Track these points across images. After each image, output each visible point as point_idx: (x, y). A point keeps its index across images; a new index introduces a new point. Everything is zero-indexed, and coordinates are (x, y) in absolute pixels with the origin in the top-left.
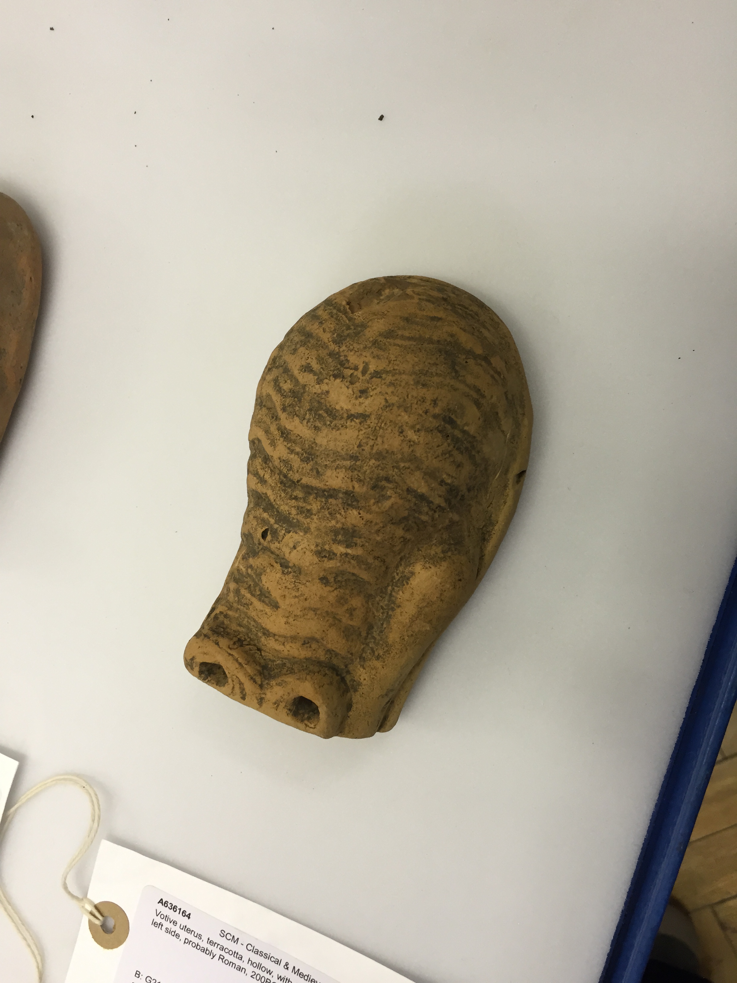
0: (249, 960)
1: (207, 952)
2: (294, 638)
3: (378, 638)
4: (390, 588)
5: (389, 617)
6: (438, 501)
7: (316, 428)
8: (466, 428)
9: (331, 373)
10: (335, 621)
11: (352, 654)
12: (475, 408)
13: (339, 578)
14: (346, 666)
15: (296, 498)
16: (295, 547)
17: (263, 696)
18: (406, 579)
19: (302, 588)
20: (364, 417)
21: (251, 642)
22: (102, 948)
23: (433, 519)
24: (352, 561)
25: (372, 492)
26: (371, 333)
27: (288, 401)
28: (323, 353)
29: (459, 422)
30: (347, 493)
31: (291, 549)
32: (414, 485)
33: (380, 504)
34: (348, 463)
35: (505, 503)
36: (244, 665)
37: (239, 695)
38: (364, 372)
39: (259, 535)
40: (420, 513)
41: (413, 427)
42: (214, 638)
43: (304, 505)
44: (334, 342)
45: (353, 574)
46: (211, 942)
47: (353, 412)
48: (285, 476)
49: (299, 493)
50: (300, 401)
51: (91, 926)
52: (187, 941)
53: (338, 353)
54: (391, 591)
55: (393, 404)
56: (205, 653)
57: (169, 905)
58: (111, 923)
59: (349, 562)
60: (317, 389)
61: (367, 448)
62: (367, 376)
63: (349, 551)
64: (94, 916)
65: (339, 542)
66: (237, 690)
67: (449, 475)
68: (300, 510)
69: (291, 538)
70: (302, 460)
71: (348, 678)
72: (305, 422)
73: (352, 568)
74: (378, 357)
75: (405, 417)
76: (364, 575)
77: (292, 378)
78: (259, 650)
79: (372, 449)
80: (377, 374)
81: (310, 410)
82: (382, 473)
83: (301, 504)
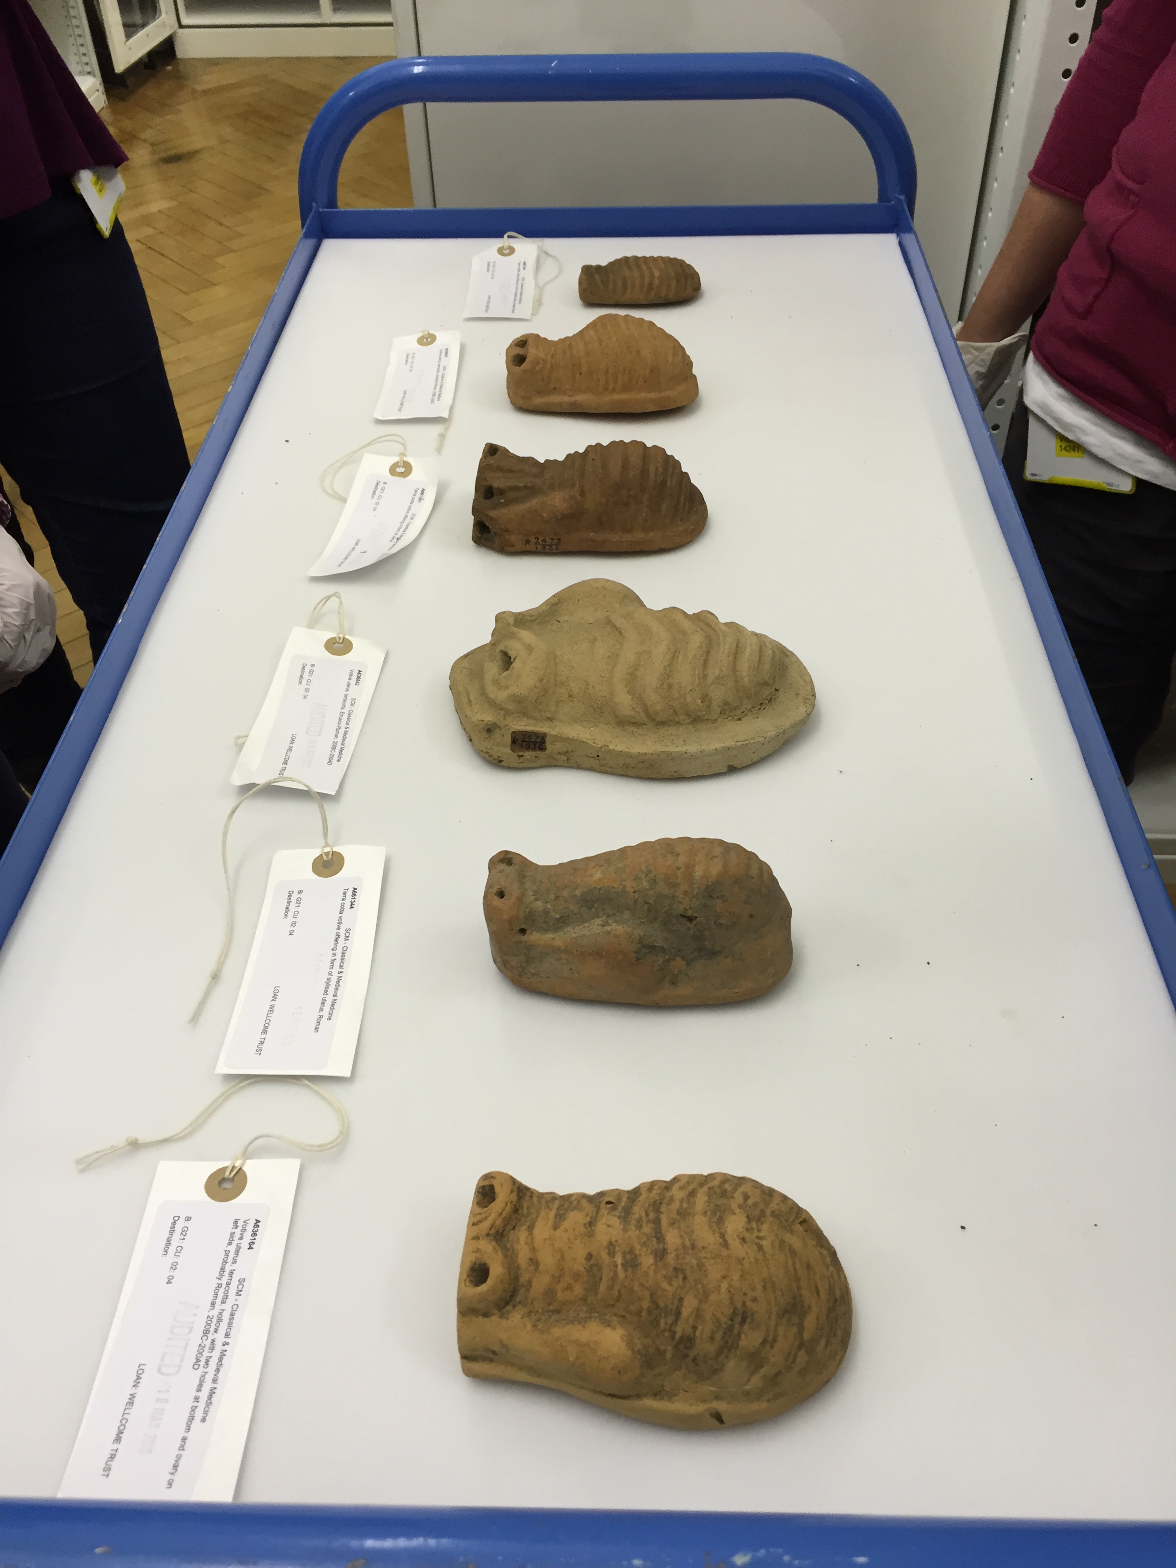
0: (223, 1310)
1: (222, 1272)
2: (534, 1250)
3: (551, 1320)
4: (596, 1315)
5: (572, 1322)
6: (679, 1330)
7: (705, 1213)
8: (743, 1336)
9: (749, 1214)
10: (558, 1279)
11: (532, 1303)
12: (760, 1341)
13: (595, 1269)
14: (520, 1303)
15: (647, 1215)
16: (608, 1226)
17: (481, 1238)
18: (608, 1324)
19: (578, 1241)
20: (726, 1245)
21: (518, 1220)
22: (204, 1184)
23: (664, 1331)
24: (612, 1272)
25: (671, 1269)
26: (788, 1237)
27: (718, 1190)
28: (762, 1206)
29: (746, 1326)
30: (665, 1250)
31: (606, 1223)
32: (686, 1303)
33: (663, 1279)
34: (688, 1243)
35: (691, 1405)
36: (501, 1217)
37: (475, 1220)
38: (758, 1238)
39: (607, 1199)
40: (666, 1317)
41: (731, 1286)
42: (516, 1190)
43: (645, 1222)
44: (773, 1212)
45: (601, 1279)
46: (231, 1273)
47: (726, 1236)
48: (661, 1203)
49: (652, 1216)
50: (720, 1197)
51: (224, 1169)
52: (227, 1253)
53: (765, 1216)
54: (594, 1317)
55: (742, 1265)
56: (502, 1185)
57: (256, 1229)
58: (227, 1185)
59: (610, 1271)
60: (734, 1205)
61: (703, 1254)
62: (756, 1241)
63: (620, 1267)
64: (232, 1170)
65: (624, 1257)
66: (479, 1218)
67: (702, 1332)
68: (640, 1220)
69: (614, 1221)
70: (678, 1210)
71: (509, 1308)
72: (707, 1204)
73: (606, 1275)
74: (773, 1246)
75: (736, 1277)
76: (603, 1287)
77: (735, 1189)
78: (514, 1228)
79: (704, 1258)
80: (760, 1248)
81: (717, 1205)
82: (688, 1272)
83: (644, 1219)
